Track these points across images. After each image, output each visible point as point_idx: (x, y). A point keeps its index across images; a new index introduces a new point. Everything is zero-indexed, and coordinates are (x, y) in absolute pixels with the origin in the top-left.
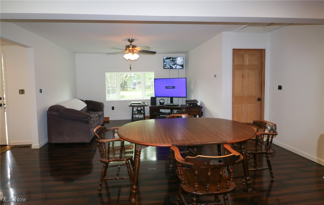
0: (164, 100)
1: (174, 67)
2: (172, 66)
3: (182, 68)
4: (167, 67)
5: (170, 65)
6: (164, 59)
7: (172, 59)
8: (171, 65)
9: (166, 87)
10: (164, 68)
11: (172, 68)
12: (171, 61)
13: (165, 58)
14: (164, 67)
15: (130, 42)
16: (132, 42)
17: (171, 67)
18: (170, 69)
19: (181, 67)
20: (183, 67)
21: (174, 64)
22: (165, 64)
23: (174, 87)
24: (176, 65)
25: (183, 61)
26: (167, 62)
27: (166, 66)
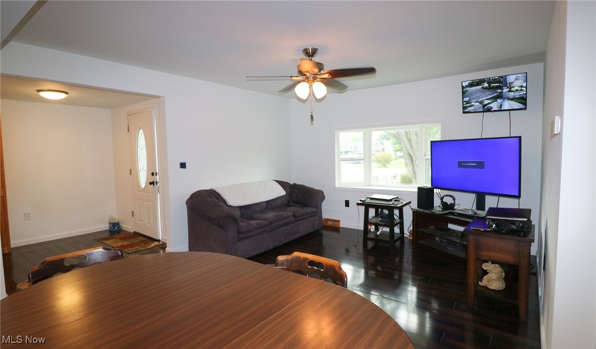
0: (454, 200)
1: (494, 106)
2: (489, 103)
3: (521, 106)
4: (472, 108)
5: (481, 103)
6: (463, 87)
7: (486, 85)
8: (486, 102)
9: (460, 165)
10: (464, 113)
11: (489, 110)
12: (486, 88)
13: (464, 84)
14: (464, 108)
15: (309, 56)
16: (312, 56)
17: (484, 106)
18: (483, 112)
19: (516, 105)
20: (525, 104)
21: (495, 99)
22: (466, 99)
23: (481, 165)
24: (499, 101)
25: (525, 85)
26: (472, 94)
27: (470, 106)
